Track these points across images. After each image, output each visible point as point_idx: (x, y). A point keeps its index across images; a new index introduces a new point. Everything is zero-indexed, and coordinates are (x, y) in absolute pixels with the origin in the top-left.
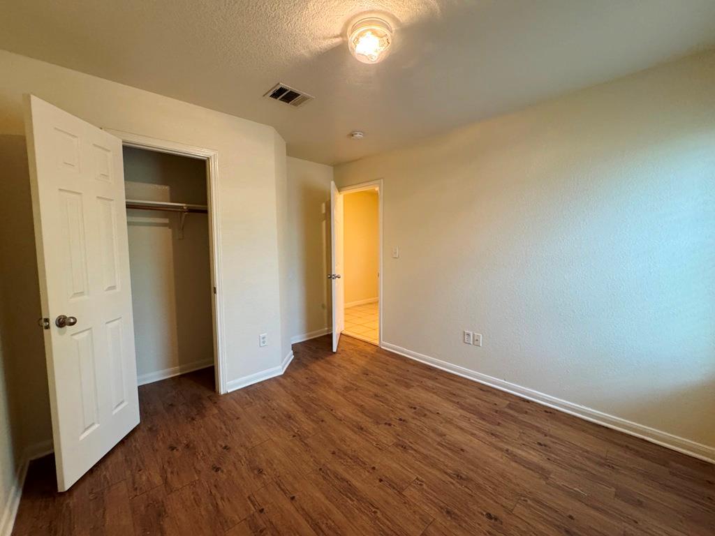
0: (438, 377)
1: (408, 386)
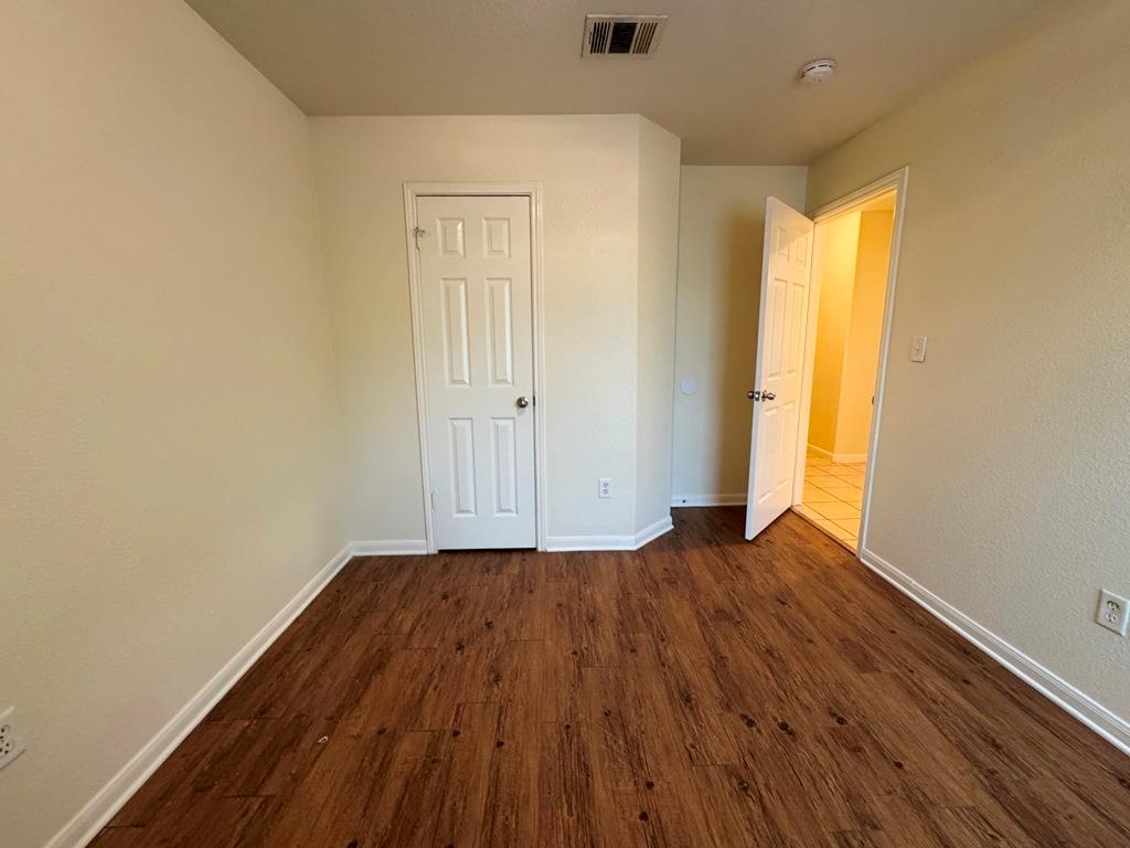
0: (974, 679)
1: (864, 664)
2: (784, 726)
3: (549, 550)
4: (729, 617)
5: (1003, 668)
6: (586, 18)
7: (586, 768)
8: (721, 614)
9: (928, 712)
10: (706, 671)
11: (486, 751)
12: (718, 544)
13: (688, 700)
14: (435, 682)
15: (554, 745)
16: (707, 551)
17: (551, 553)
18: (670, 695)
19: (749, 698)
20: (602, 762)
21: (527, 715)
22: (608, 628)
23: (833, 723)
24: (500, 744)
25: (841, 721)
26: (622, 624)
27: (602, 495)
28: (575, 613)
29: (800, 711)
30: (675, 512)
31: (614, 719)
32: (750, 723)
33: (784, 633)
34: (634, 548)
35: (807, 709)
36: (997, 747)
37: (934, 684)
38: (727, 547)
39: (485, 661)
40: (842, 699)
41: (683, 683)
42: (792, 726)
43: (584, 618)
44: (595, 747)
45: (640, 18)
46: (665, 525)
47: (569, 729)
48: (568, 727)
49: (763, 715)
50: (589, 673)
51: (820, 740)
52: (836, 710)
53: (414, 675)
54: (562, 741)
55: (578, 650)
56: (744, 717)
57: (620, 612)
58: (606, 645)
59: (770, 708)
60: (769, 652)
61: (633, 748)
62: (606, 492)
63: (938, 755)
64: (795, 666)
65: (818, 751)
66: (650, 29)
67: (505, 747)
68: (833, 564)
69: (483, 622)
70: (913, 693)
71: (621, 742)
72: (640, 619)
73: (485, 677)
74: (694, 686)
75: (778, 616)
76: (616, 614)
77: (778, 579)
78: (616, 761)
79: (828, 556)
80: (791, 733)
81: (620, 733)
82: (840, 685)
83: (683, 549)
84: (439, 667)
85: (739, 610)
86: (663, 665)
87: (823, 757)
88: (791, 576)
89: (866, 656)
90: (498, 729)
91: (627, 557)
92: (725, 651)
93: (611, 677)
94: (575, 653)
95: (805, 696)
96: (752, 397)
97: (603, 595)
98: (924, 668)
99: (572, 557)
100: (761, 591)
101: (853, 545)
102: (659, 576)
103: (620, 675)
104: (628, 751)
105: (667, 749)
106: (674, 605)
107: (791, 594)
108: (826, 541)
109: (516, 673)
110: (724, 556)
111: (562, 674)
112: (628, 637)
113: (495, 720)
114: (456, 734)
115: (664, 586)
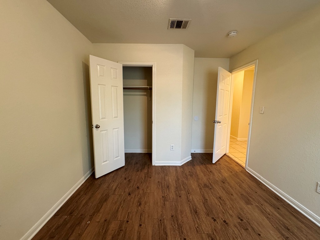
0: (281, 208)
1: (248, 202)
2: (225, 221)
3: (156, 165)
4: (208, 187)
5: (289, 204)
6: (169, 19)
7: (166, 234)
8: (205, 186)
9: (267, 218)
10: (202, 204)
11: (136, 227)
12: (205, 165)
13: (196, 212)
14: (122, 205)
15: (157, 226)
16: (201, 166)
17: (156, 166)
18: (191, 211)
19: (214, 212)
20: (170, 232)
21: (149, 216)
22: (173, 189)
23: (239, 221)
24: (140, 225)
25: (242, 220)
26: (177, 188)
27: (171, 149)
28: (163, 184)
29: (229, 217)
30: (192, 154)
31: (174, 218)
32: (215, 220)
33: (224, 192)
34: (180, 165)
35: (231, 216)
36: (289, 230)
37: (269, 209)
38: (207, 165)
39: (137, 199)
40: (242, 213)
41: (194, 207)
42: (227, 221)
43: (166, 186)
44: (169, 227)
45: (184, 19)
46: (189, 158)
47: (161, 221)
48: (161, 220)
49: (218, 218)
50: (167, 203)
51: (235, 226)
52: (240, 217)
53: (116, 203)
54: (159, 224)
55: (164, 196)
56: (213, 218)
57: (176, 184)
58: (172, 195)
59: (220, 215)
60: (220, 198)
61: (180, 227)
62: (172, 148)
63: (271, 232)
64: (228, 203)
65: (235, 229)
66: (187, 23)
67: (142, 226)
68: (238, 171)
69: (136, 187)
70: (263, 212)
71: (176, 225)
72: (182, 187)
73: (137, 204)
74: (198, 208)
75: (222, 187)
76: (175, 185)
77: (222, 176)
78: (174, 231)
79: (236, 168)
80: (227, 224)
81: (176, 223)
82: (241, 209)
83: (194, 166)
84: (123, 200)
85: (211, 185)
86: (189, 201)
87: (236, 232)
88: (226, 174)
89: (248, 200)
90: (140, 221)
91: (178, 168)
92: (207, 197)
93: (174, 205)
94: (163, 197)
95: (231, 212)
96: (215, 122)
97: (171, 179)
98: (266, 204)
99: (162, 167)
100: (217, 179)
101: (244, 165)
102: (188, 174)
103: (176, 204)
104: (178, 228)
105: (190, 228)
106: (192, 182)
107: (226, 180)
108: (236, 164)
109: (146, 203)
110: (206, 168)
111: (159, 204)
112: (178, 192)
113: (139, 217)
114: (128, 222)
115: (189, 177)
